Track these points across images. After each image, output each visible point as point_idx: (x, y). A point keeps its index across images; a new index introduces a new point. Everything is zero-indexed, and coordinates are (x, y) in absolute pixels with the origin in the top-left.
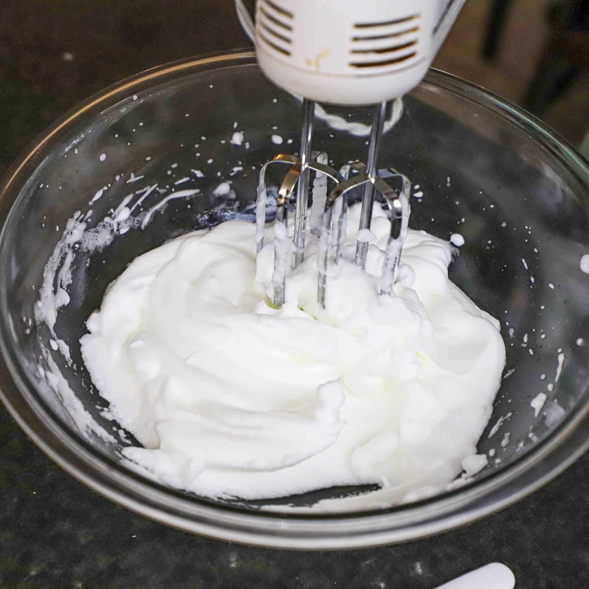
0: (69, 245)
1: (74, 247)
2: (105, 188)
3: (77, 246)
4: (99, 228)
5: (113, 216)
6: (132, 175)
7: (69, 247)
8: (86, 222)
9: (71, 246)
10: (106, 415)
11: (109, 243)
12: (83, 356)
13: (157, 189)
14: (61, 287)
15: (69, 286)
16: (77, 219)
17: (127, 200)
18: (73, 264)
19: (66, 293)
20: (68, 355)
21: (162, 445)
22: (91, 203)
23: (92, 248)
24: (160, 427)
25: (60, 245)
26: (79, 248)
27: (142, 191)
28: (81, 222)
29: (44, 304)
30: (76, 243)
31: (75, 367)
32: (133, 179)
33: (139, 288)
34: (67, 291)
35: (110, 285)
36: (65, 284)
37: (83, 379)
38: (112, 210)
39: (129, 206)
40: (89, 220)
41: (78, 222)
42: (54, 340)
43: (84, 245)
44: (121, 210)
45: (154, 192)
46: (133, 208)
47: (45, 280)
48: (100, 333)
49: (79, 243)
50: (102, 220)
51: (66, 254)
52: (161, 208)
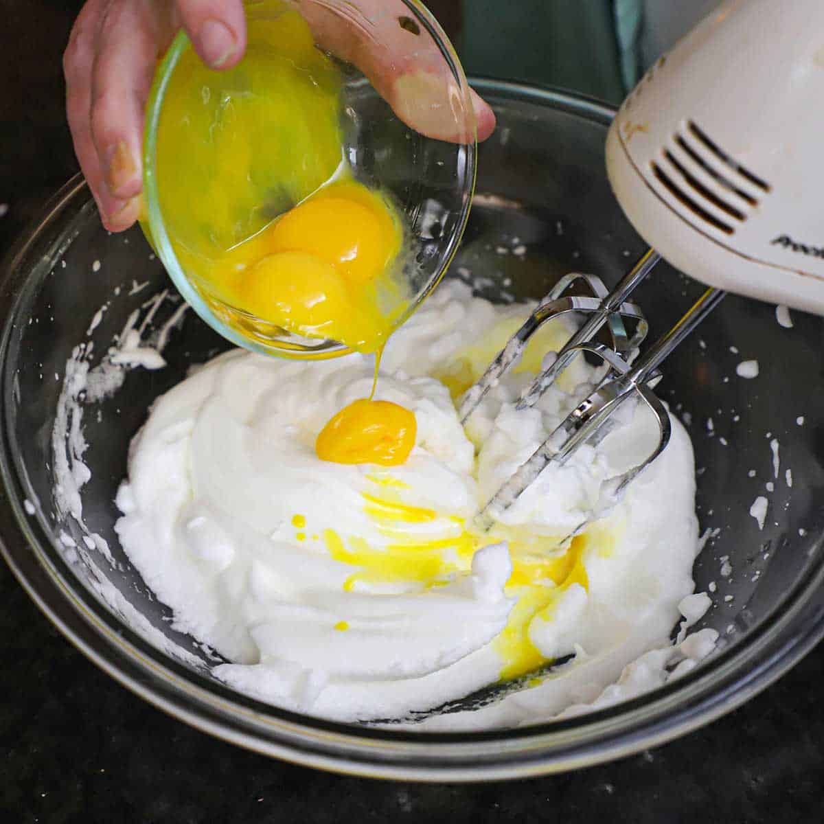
0: (73, 397)
1: (79, 399)
2: (104, 308)
3: (82, 396)
4: (103, 365)
5: (119, 344)
6: (135, 284)
7: (74, 400)
8: (88, 359)
9: (76, 397)
10: (178, 627)
11: (120, 383)
12: (125, 550)
13: (169, 297)
14: (76, 457)
15: (84, 455)
16: (77, 359)
17: (133, 319)
18: (82, 422)
19: (84, 465)
20: (108, 554)
21: (263, 658)
22: (89, 333)
23: (100, 395)
24: (255, 633)
25: (63, 399)
26: (86, 398)
27: (149, 303)
28: (82, 360)
29: (64, 487)
30: (80, 392)
31: (121, 568)
32: (137, 288)
33: (176, 440)
34: (83, 461)
35: (133, 442)
36: (79, 452)
37: (135, 583)
38: (116, 337)
39: (137, 326)
40: (91, 357)
41: (79, 362)
42: (87, 535)
43: (91, 394)
44: (127, 335)
45: (165, 302)
46: (142, 328)
47: (57, 453)
48: (137, 512)
49: (84, 391)
50: (106, 353)
51: (72, 410)
52: (178, 322)
